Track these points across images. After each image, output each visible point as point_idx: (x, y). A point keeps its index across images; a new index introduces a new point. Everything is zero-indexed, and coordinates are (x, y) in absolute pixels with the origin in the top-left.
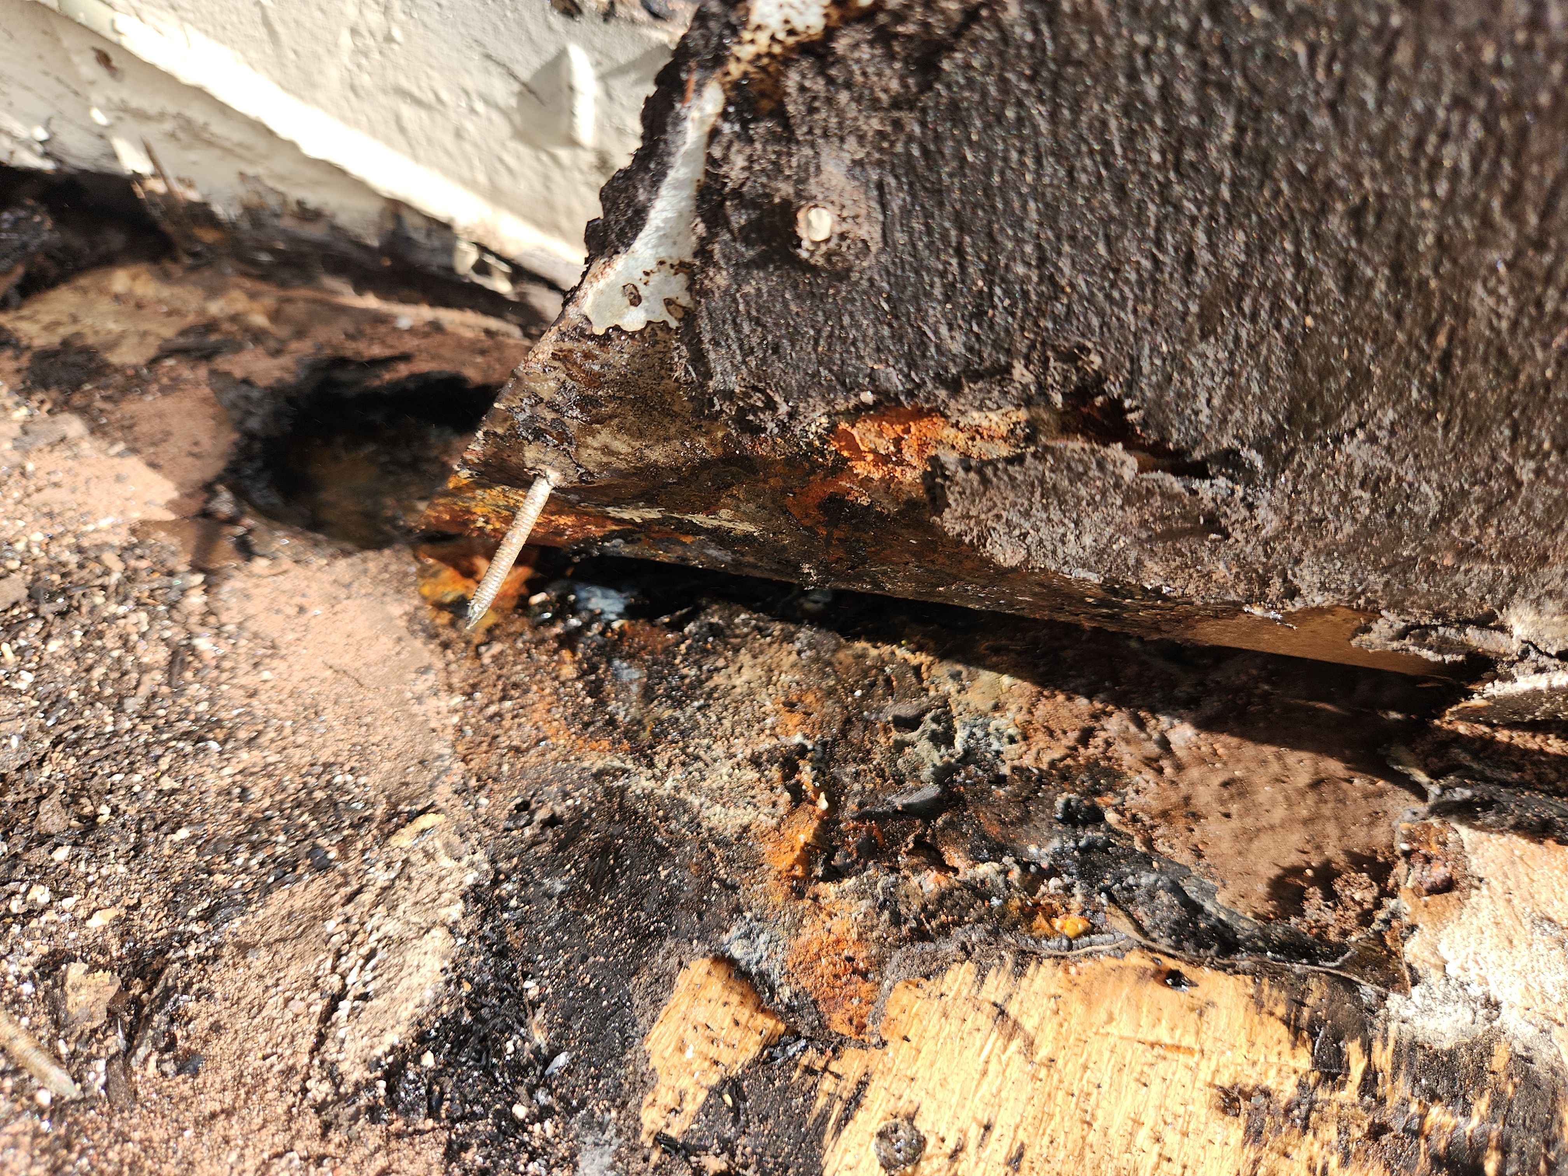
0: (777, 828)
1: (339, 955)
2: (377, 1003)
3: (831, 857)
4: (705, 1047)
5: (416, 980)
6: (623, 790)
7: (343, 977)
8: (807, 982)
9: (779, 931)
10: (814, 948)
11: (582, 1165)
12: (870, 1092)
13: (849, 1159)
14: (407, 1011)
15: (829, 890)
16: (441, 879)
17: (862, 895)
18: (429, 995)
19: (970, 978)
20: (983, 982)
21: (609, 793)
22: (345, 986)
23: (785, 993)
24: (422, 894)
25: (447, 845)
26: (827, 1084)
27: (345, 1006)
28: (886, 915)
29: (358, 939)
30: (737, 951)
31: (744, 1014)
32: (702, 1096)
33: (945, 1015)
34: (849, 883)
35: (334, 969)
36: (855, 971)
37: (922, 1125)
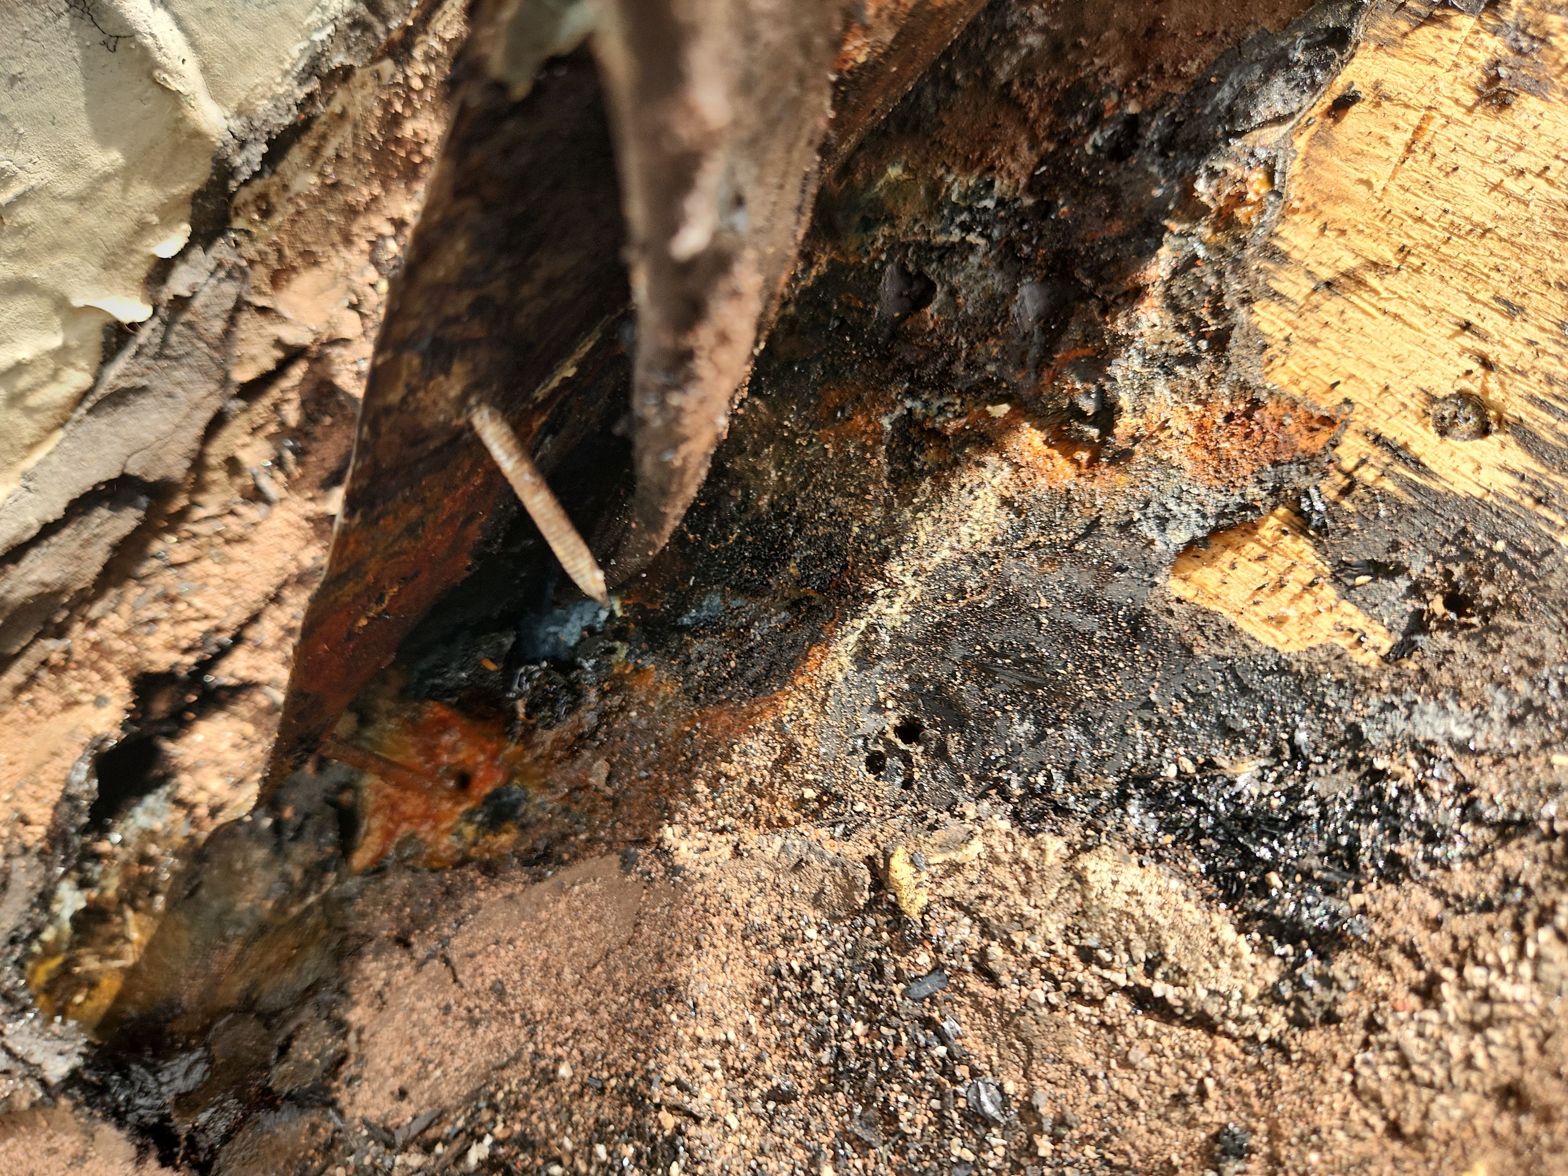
0: (1017, 467)
1: (1077, 994)
2: (1173, 946)
3: (1081, 416)
4: (1284, 596)
5: (1152, 900)
6: (897, 636)
7: (1114, 988)
8: (1246, 467)
9: (1169, 487)
10: (1200, 453)
11: (1430, 736)
12: (1388, 433)
13: (1467, 468)
14: (1193, 912)
15: (1125, 425)
16: (996, 860)
17: (1145, 389)
18: (1175, 884)
19: (1274, 307)
20: (1282, 296)
21: (893, 655)
22: (1125, 990)
23: (1253, 491)
24: (1011, 883)
25: (944, 847)
26: (1367, 475)
27: (1159, 989)
28: (1180, 370)
29: (1056, 970)
30: (1179, 536)
31: (1252, 549)
32: (1347, 607)
33: (1314, 342)
34: (1125, 400)
35: (1094, 1002)
36: (1248, 415)
37: (1444, 389)
